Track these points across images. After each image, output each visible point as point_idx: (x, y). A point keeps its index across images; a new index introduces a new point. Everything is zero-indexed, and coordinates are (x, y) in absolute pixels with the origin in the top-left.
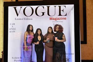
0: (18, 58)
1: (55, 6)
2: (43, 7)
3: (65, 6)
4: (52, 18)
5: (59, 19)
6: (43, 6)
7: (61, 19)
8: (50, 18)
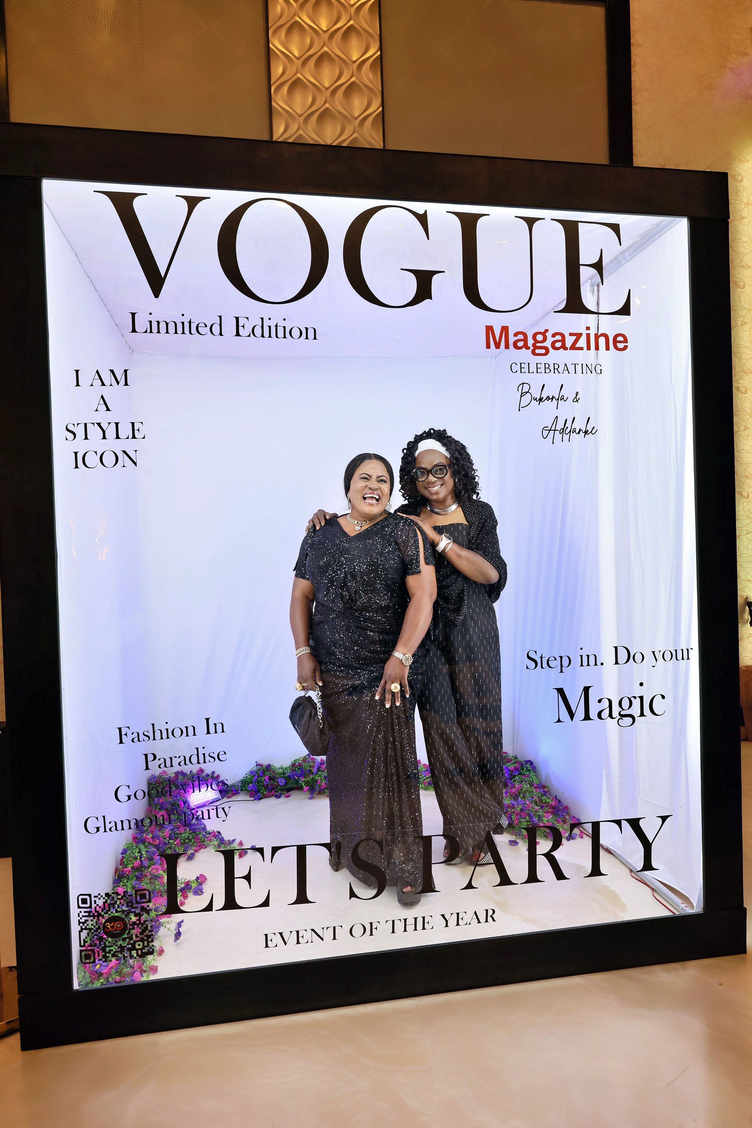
0: (185, 732)
1: (530, 222)
2: (423, 219)
3: (615, 228)
4: (505, 329)
5: (569, 341)
6: (419, 207)
7: (582, 342)
8: (489, 329)
